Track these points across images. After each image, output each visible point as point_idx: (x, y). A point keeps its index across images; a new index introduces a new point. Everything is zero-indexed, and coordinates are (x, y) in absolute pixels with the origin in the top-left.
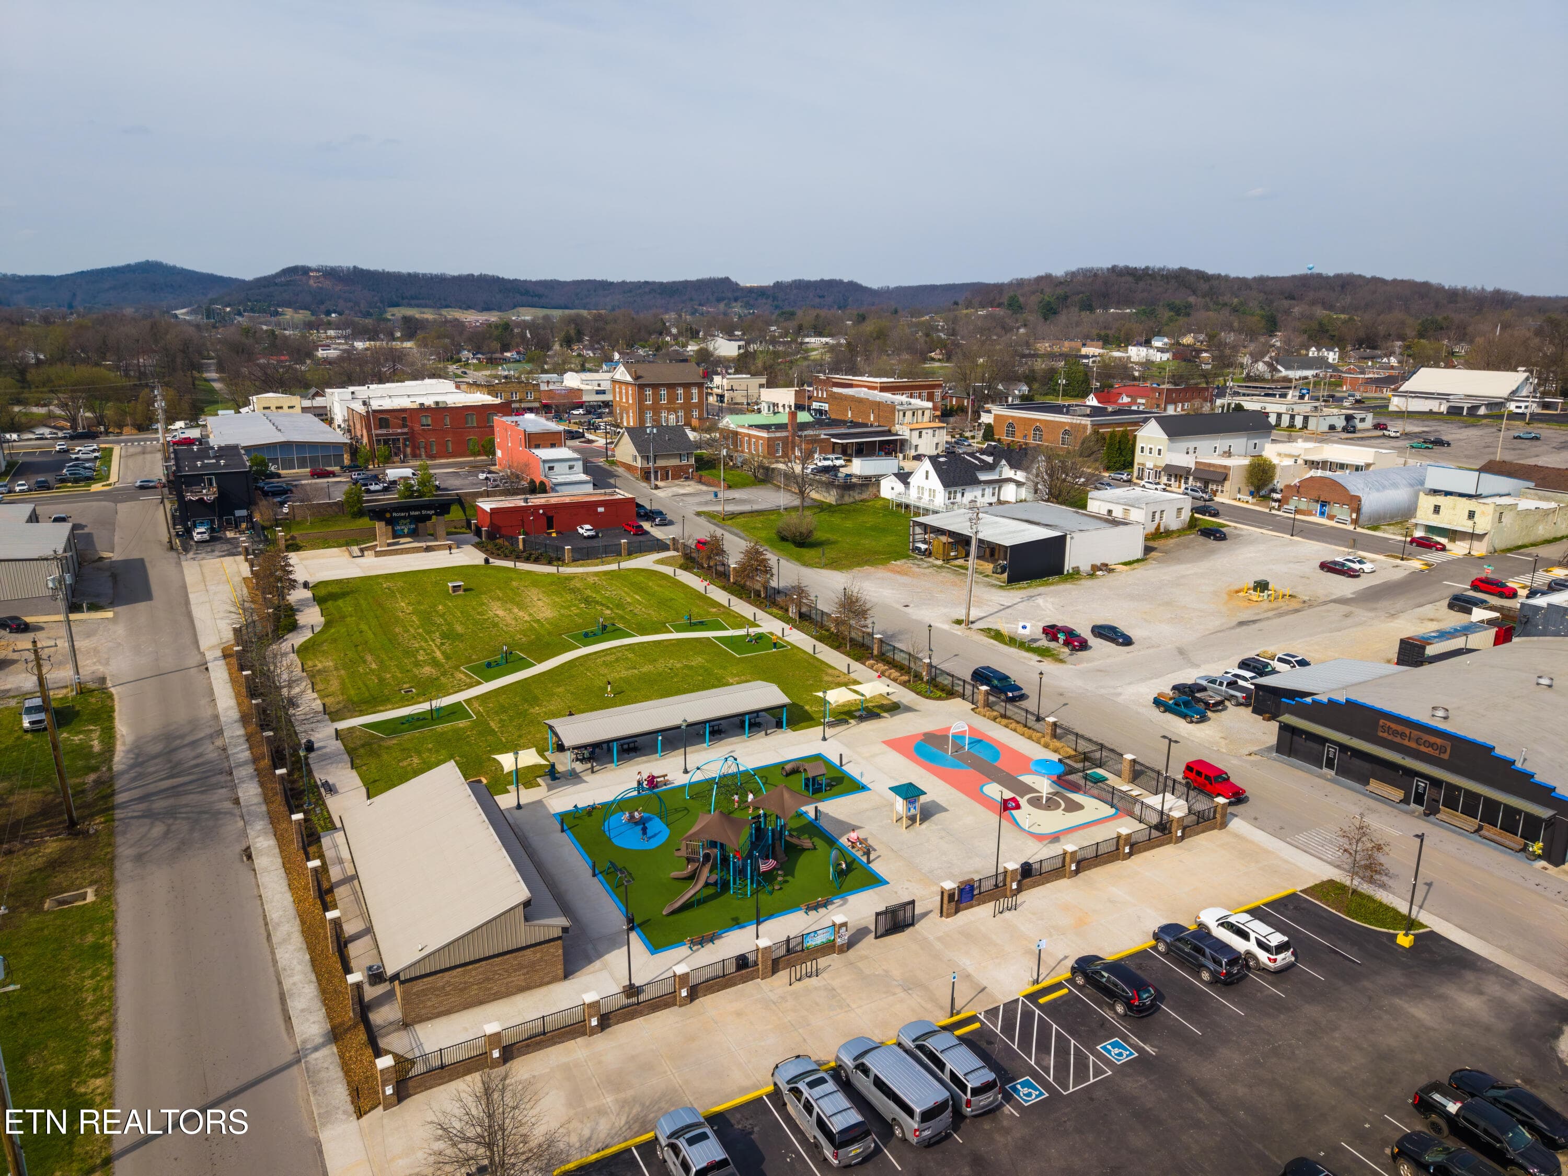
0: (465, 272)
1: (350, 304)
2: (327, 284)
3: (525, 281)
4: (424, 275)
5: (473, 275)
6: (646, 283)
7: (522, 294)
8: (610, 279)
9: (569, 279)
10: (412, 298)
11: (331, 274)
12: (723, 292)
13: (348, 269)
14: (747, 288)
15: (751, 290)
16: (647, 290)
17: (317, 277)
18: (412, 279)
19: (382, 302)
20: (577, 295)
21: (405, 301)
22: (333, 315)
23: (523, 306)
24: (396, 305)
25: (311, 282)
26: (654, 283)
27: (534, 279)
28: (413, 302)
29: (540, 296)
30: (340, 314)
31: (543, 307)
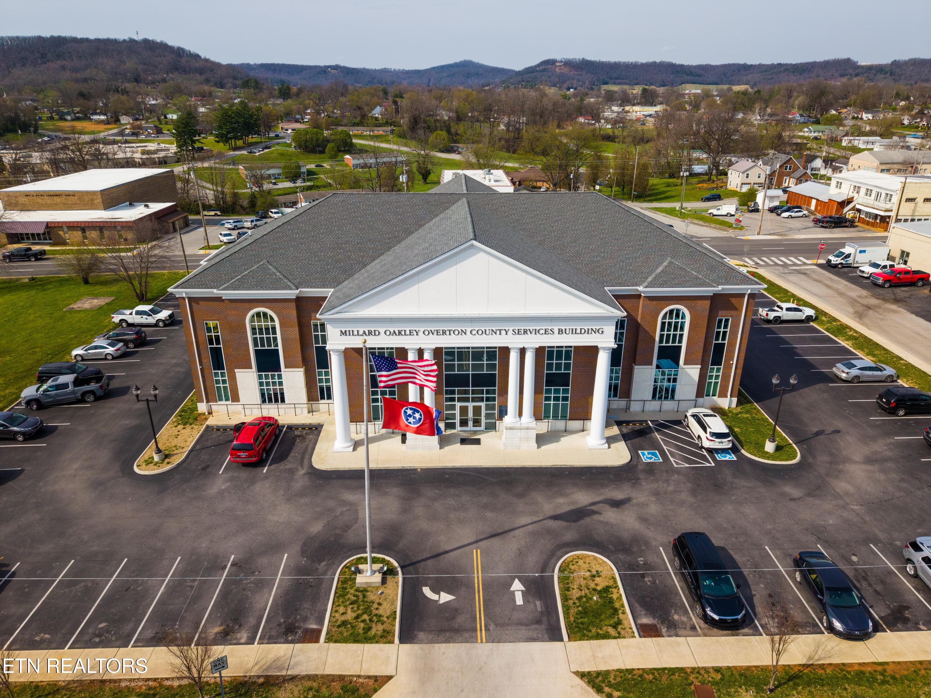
0: (651, 60)
1: (580, 83)
2: (566, 70)
3: (688, 66)
4: (624, 63)
5: (655, 62)
6: (780, 65)
7: (688, 75)
8: (749, 63)
9: (718, 63)
10: (616, 79)
11: (568, 63)
12: (845, 70)
13: (579, 60)
14: (867, 66)
15: (870, 68)
16: (782, 69)
17: (560, 66)
18: (615, 66)
19: (598, 81)
20: (725, 74)
21: (612, 81)
22: (572, 90)
23: (688, 83)
24: (606, 83)
25: (557, 69)
26: (787, 65)
27: (694, 64)
28: (617, 81)
29: (699, 76)
30: (575, 89)
31: (701, 84)
